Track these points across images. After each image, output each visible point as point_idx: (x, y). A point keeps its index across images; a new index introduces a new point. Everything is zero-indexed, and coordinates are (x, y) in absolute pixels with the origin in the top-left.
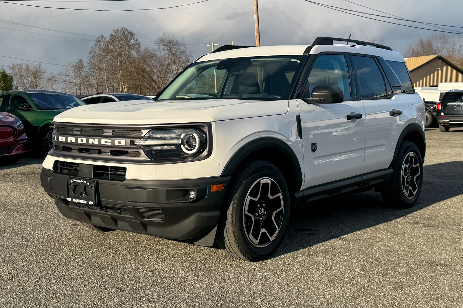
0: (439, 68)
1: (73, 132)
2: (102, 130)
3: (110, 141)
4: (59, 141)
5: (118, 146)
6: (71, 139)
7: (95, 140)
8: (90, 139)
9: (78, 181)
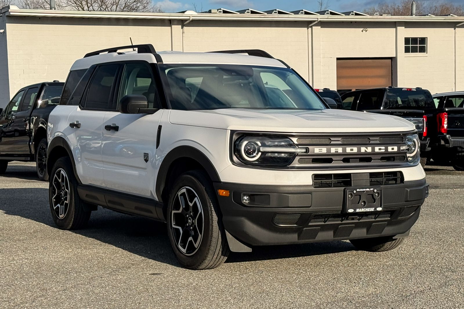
1: (330, 142)
2: (367, 139)
3: (384, 148)
4: (315, 152)
5: (391, 152)
6: (335, 149)
7: (367, 149)
8: (361, 148)
9: (362, 190)
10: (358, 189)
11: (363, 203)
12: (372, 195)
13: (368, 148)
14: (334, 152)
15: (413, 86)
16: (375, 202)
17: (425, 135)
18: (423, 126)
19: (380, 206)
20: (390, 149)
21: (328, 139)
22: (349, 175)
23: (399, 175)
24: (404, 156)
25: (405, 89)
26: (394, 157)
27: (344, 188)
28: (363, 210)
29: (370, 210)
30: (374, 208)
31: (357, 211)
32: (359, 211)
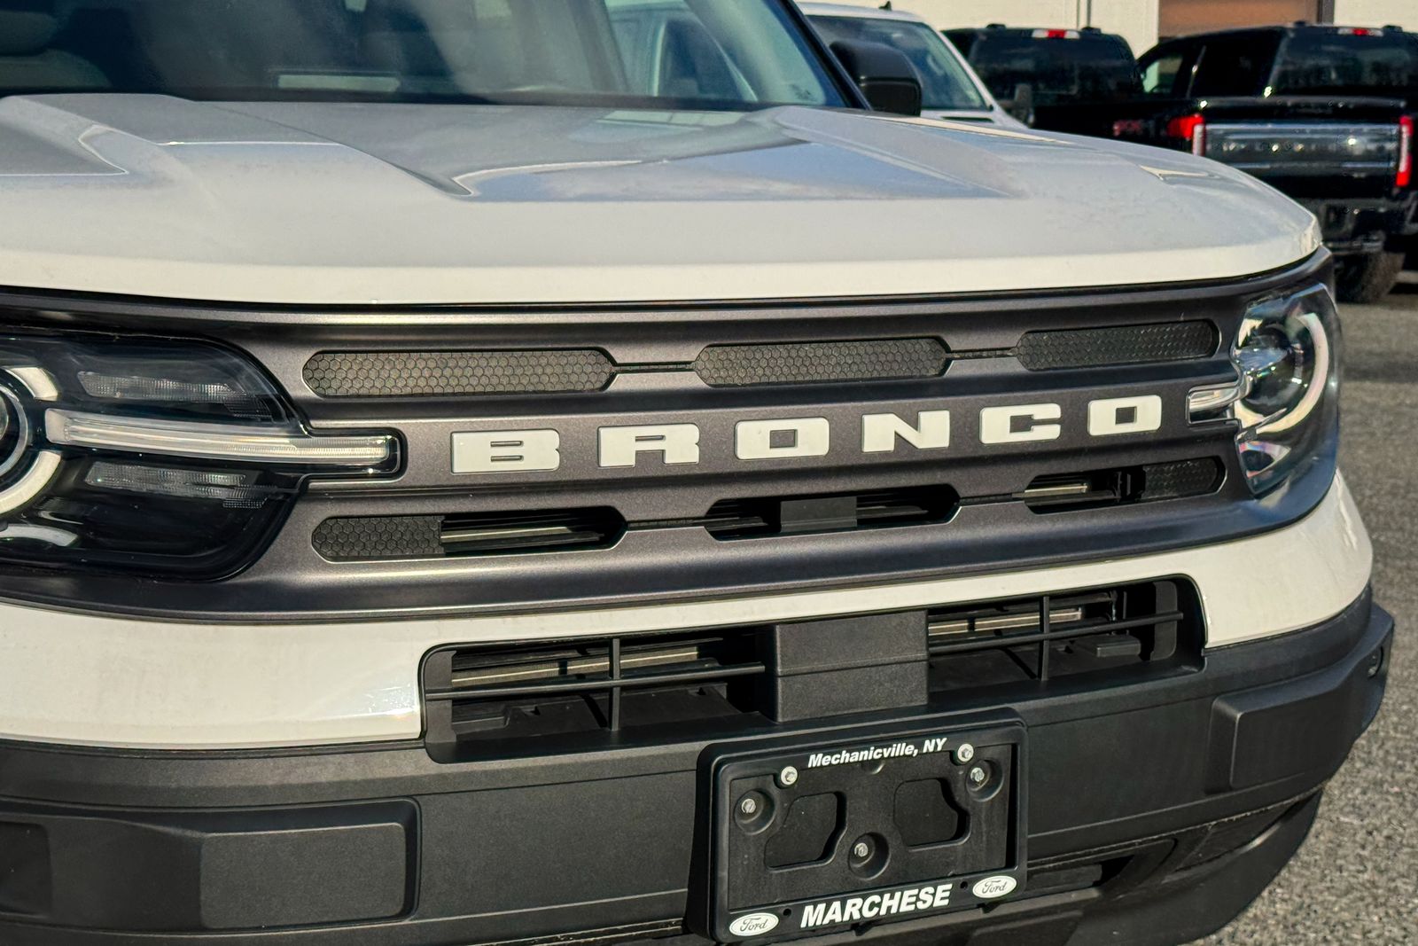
1: (604, 378)
2: (923, 342)
3: (1053, 411)
4: (457, 469)
5: (1105, 443)
6: (639, 439)
7: (915, 424)
8: (867, 418)
9: (857, 757)
10: (816, 750)
11: (862, 849)
12: (946, 786)
13: (924, 416)
14: (632, 462)
15: (1375, 22)
16: (960, 833)
17: (1402, 181)
18: (1399, 150)
19: (1000, 859)
20: (1102, 418)
21: (592, 357)
22: (754, 640)
23: (1168, 604)
24: (1217, 460)
25: (1347, 31)
26: (1137, 473)
27: (699, 746)
28: (860, 910)
29: (918, 899)
30: (949, 886)
31: (811, 924)
32: (826, 921)
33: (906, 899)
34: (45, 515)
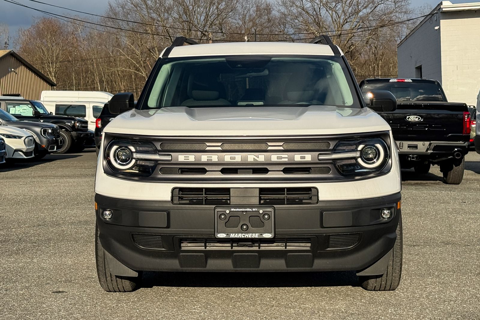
0: (13, 70)
3: (286, 156)
4: (179, 160)
5: (298, 162)
6: (208, 157)
7: (258, 157)
8: (248, 156)
9: (240, 210)
10: (233, 208)
11: (245, 227)
12: (259, 217)
13: (260, 156)
14: (206, 160)
16: (264, 226)
23: (315, 192)
24: (329, 168)
28: (241, 236)
29: (252, 236)
30: (258, 234)
31: (232, 237)
32: (235, 237)
33: (250, 235)
34: (134, 169)
